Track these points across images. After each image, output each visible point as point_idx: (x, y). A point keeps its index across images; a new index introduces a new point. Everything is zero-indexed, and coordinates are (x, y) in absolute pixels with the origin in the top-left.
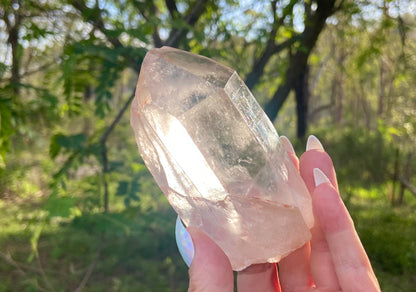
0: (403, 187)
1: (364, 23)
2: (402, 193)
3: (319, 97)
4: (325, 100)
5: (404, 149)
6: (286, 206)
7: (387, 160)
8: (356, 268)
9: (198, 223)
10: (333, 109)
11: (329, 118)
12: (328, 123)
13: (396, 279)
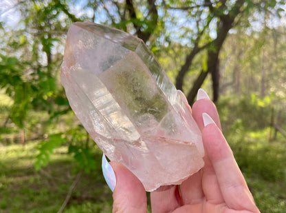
0: (277, 130)
1: (253, 33)
2: (276, 134)
3: (226, 78)
4: (230, 80)
5: (277, 107)
6: (185, 143)
7: (266, 114)
8: (235, 187)
9: (119, 158)
10: (234, 85)
11: (232, 90)
12: (231, 93)
13: (271, 185)
